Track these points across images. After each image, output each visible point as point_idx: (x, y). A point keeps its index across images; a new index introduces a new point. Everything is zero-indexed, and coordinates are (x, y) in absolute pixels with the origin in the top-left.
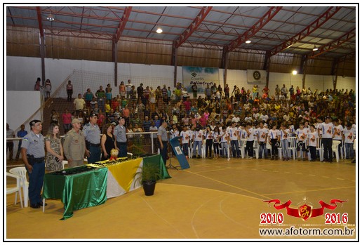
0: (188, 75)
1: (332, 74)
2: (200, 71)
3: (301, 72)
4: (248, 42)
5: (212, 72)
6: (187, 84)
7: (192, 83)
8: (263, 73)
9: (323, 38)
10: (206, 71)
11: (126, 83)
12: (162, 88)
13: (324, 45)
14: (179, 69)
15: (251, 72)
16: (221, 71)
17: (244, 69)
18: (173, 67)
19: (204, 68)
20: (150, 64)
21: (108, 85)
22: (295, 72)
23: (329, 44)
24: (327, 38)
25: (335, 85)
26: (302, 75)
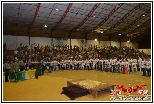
0: (57, 41)
1: (110, 41)
2: (61, 40)
3: (98, 40)
4: (78, 30)
5: (66, 40)
6: (57, 44)
7: (58, 44)
8: (84, 40)
9: (104, 29)
10: (64, 40)
11: (33, 44)
12: (46, 46)
13: (105, 31)
14: (54, 39)
15: (80, 40)
16: (69, 40)
17: (78, 39)
18: (51, 38)
19: (63, 39)
20: (42, 37)
21: (26, 45)
22: (96, 40)
23: (107, 31)
24: (105, 29)
25: (110, 44)
26: (99, 41)
